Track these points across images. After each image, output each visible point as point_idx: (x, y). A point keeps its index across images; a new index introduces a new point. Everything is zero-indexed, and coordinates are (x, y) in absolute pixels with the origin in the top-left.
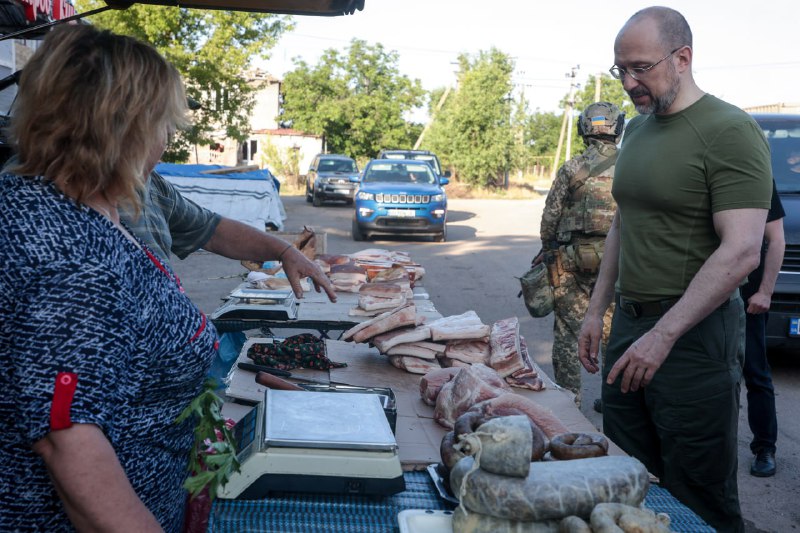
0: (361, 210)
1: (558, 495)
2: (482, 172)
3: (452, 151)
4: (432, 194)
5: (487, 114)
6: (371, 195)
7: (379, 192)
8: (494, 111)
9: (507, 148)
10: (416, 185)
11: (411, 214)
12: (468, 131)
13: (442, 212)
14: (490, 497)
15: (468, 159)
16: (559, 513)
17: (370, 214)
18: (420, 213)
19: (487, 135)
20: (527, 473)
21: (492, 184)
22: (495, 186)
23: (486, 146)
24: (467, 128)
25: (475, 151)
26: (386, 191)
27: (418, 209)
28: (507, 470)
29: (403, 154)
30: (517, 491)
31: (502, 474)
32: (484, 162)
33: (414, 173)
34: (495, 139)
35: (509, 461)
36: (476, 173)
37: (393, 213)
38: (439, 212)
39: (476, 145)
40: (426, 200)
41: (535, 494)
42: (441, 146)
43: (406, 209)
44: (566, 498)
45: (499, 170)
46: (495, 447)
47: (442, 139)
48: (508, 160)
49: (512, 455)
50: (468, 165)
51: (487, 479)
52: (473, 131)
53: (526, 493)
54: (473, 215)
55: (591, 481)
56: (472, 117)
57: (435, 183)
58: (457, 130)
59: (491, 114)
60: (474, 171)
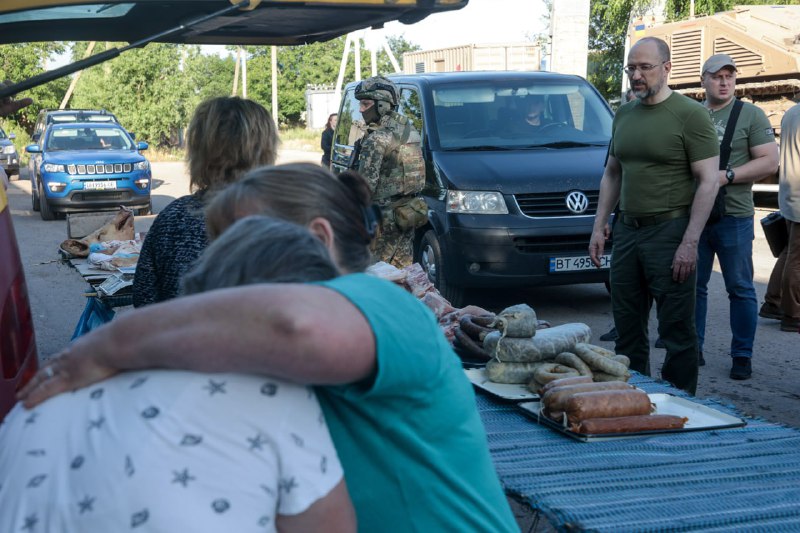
0: (50, 184)
1: (552, 344)
2: (152, 130)
3: (114, 108)
4: (133, 162)
5: (154, 61)
6: (62, 167)
7: (71, 161)
8: (162, 58)
9: (181, 101)
10: (112, 153)
11: (112, 185)
12: (133, 81)
13: (147, 181)
14: (516, 350)
15: (135, 116)
16: (552, 354)
17: (62, 189)
18: (124, 184)
19: (156, 86)
20: (534, 334)
21: (166, 143)
22: (170, 147)
23: (155, 99)
24: (130, 77)
25: (143, 106)
26: (76, 160)
27: (120, 179)
28: (523, 333)
29: (74, 115)
30: (529, 345)
31: (520, 337)
32: (154, 118)
33: (106, 138)
34: (166, 90)
35: (524, 328)
36: (147, 132)
37: (89, 186)
38: (144, 181)
39: (143, 99)
40: (127, 168)
41: (540, 345)
42: (100, 102)
43: (106, 180)
44: (556, 345)
45: (172, 127)
46: (515, 321)
47: (100, 93)
48: (183, 115)
49: (526, 324)
50: (135, 123)
51: (511, 341)
52: (138, 82)
53: (535, 344)
54: (162, 182)
55: (566, 335)
56: (135, 65)
57: (133, 148)
58: (117, 81)
59: (158, 60)
60: (143, 130)
